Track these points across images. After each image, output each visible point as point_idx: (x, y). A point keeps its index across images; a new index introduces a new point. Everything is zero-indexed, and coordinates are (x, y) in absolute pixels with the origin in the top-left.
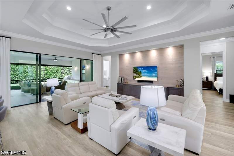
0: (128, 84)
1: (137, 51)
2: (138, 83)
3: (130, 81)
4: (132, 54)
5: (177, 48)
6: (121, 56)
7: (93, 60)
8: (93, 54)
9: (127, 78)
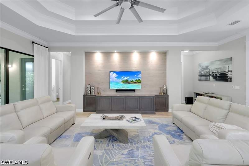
0: (102, 95)
1: (116, 51)
2: (116, 93)
3: (104, 91)
4: (107, 54)
5: (160, 54)
6: (89, 54)
7: (33, 56)
8: (33, 42)
9: (100, 87)
